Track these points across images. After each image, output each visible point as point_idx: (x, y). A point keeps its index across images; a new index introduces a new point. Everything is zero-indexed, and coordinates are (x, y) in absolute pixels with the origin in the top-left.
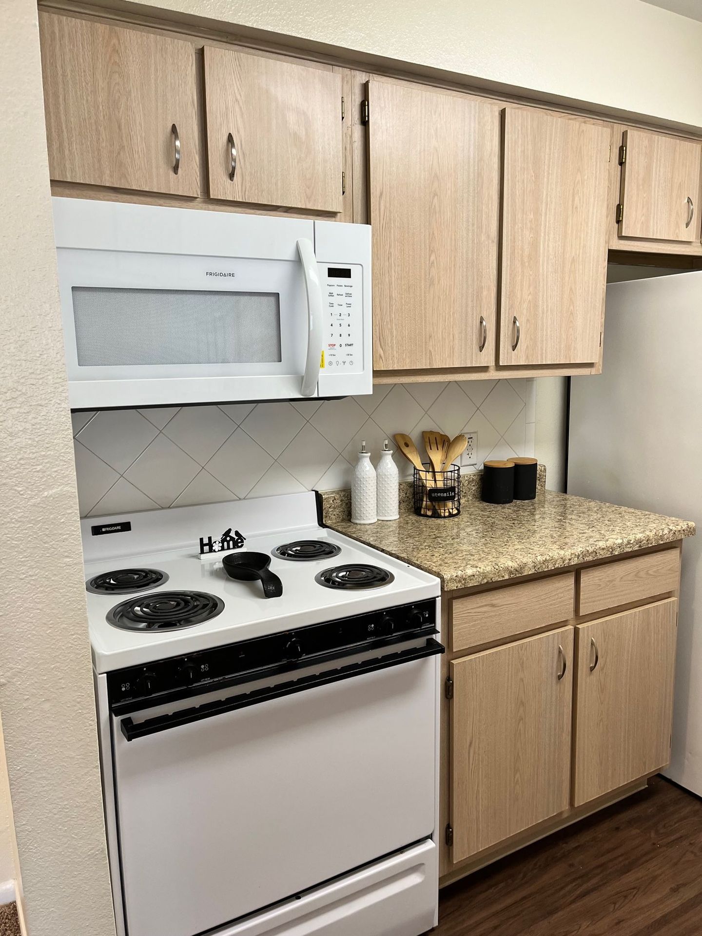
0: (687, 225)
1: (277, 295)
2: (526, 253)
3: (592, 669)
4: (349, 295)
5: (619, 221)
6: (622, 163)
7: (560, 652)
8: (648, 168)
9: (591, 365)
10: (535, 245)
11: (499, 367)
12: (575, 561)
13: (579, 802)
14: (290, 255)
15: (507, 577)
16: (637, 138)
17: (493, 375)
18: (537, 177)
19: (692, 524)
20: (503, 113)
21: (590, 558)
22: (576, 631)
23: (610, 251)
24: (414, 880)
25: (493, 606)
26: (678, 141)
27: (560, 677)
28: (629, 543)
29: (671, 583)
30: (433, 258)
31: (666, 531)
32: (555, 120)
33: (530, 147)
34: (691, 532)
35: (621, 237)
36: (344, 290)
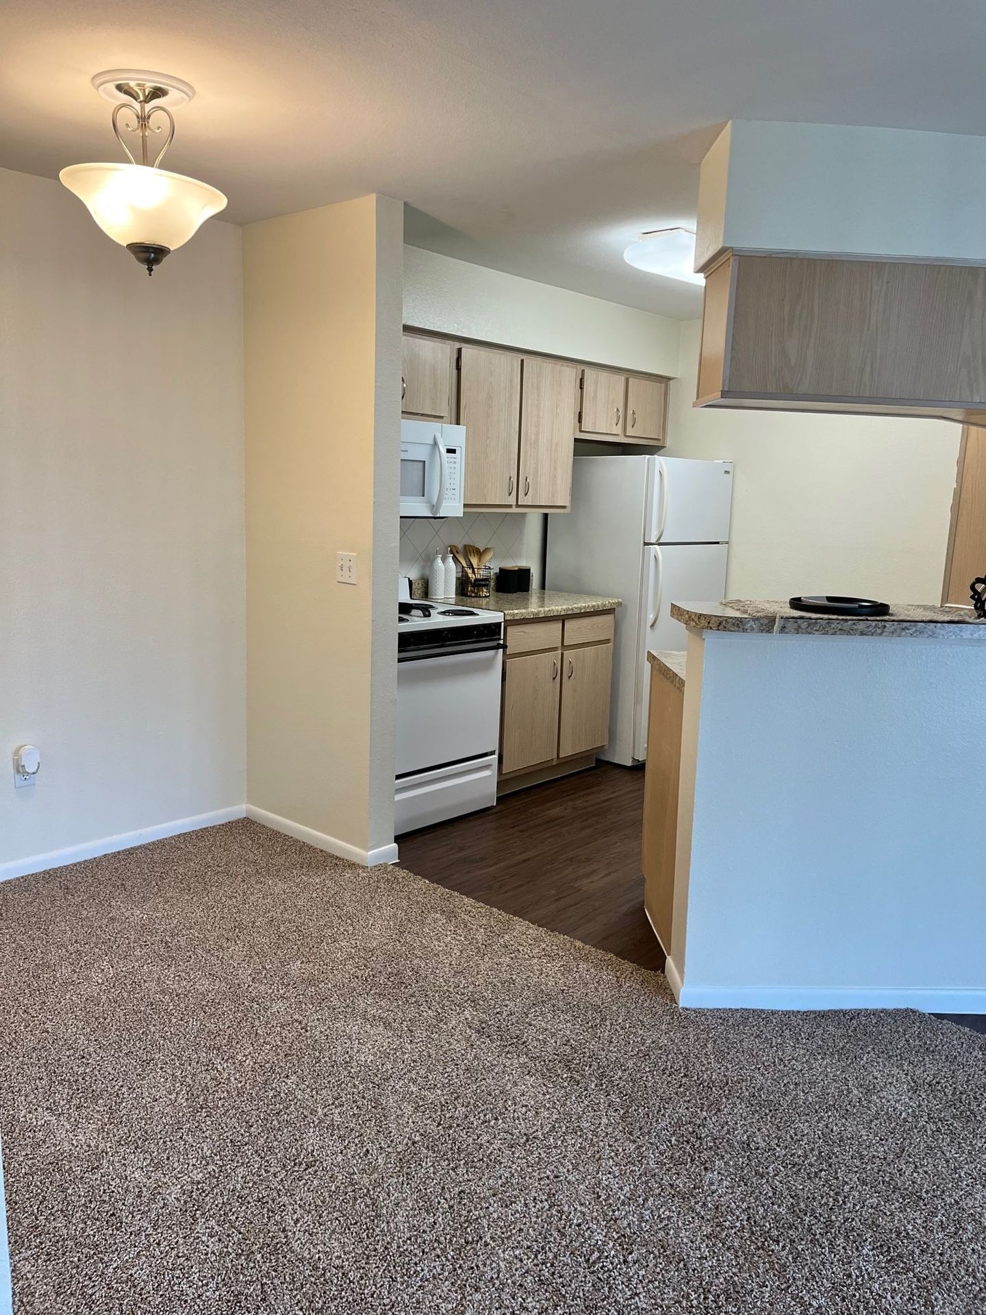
0: (617, 424)
1: (425, 462)
2: (532, 440)
3: (570, 677)
4: (455, 463)
5: (580, 422)
6: (581, 388)
7: (554, 664)
8: (596, 392)
9: (564, 507)
10: (537, 434)
11: (518, 506)
12: (563, 613)
13: (561, 756)
14: (431, 442)
15: (532, 617)
16: (590, 374)
17: (514, 510)
18: (539, 396)
19: (620, 600)
20: (522, 361)
21: (570, 612)
22: (562, 654)
23: (575, 439)
24: (487, 773)
25: (525, 632)
26: (611, 375)
27: (554, 679)
28: (589, 606)
29: (609, 634)
30: (488, 442)
31: (607, 603)
32: (548, 365)
33: (535, 381)
34: (620, 604)
35: (581, 431)
36: (453, 460)
